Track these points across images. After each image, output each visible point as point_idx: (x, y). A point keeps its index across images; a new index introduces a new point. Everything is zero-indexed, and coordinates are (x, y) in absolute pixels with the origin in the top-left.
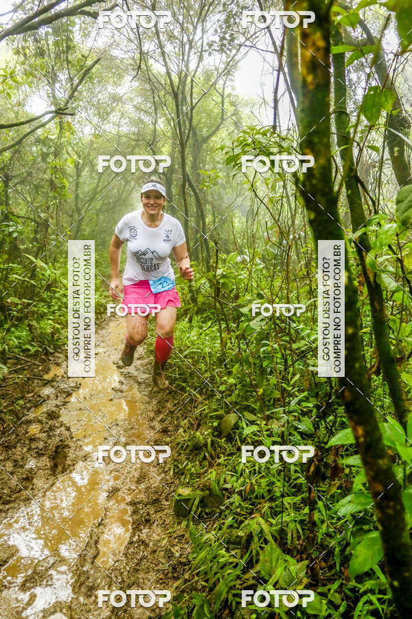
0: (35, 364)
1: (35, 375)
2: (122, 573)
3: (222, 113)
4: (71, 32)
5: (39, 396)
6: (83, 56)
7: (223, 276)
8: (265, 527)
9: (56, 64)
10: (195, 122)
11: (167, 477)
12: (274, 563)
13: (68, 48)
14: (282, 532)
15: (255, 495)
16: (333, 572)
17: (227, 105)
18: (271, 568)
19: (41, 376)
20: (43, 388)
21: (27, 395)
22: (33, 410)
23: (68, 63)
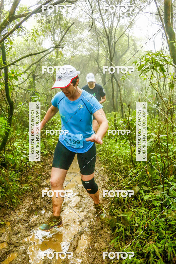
0: (46, 159)
1: (46, 164)
3: (128, 44)
5: (48, 174)
6: (67, 22)
7: (132, 120)
8: (157, 251)
9: (55, 26)
10: (116, 50)
13: (60, 18)
15: (149, 229)
17: (130, 41)
19: (49, 165)
20: (50, 170)
21: (43, 174)
22: (45, 181)
23: (60, 25)
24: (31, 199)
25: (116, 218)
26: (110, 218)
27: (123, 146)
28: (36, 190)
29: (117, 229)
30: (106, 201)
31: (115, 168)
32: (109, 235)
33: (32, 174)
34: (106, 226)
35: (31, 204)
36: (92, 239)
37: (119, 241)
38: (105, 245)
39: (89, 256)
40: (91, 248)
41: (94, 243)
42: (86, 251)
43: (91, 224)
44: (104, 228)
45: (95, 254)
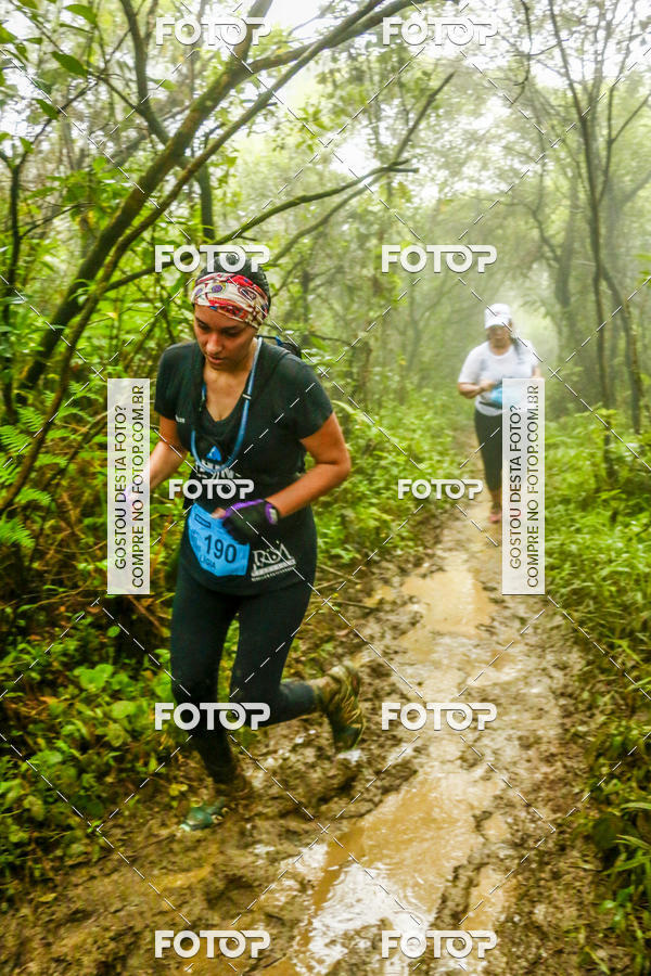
0: (349, 581)
1: (350, 599)
5: (357, 636)
6: (425, 73)
9: (382, 91)
10: (612, 168)
13: (401, 62)
19: (360, 601)
20: (363, 622)
21: (338, 633)
23: (400, 87)
25: (618, 814)
26: (594, 814)
27: (641, 541)
29: (623, 856)
30: (575, 747)
31: (608, 622)
32: (590, 878)
34: (579, 843)
35: (299, 740)
36: (524, 889)
37: (629, 905)
38: (575, 913)
39: (514, 950)
40: (520, 920)
41: (533, 903)
42: (503, 932)
43: (518, 831)
44: (568, 851)
45: (533, 945)
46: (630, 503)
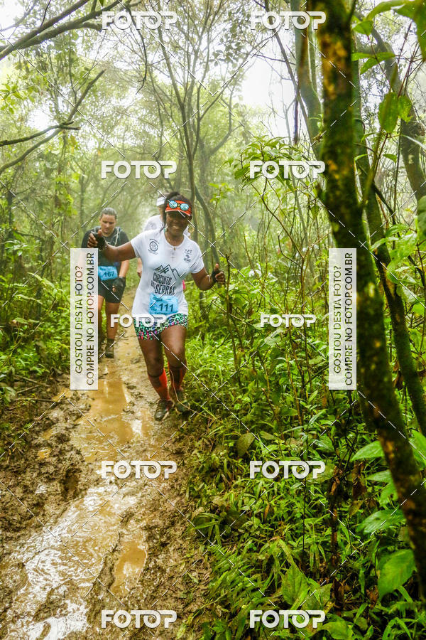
0: (42, 386)
1: (43, 398)
2: (139, 601)
3: (230, 123)
4: (74, 45)
5: (48, 419)
6: (86, 69)
7: (236, 292)
8: (286, 549)
9: (59, 78)
10: (202, 134)
11: (183, 500)
12: (297, 586)
13: (71, 61)
14: (304, 555)
15: (274, 517)
16: (358, 595)
17: (234, 115)
18: (294, 592)
19: (50, 399)
20: (52, 411)
21: (35, 418)
22: (42, 433)
23: (71, 76)
24: (9, 473)
28: (22, 455)
33: (11, 419)
36: (153, 550)
46: (216, 333)
